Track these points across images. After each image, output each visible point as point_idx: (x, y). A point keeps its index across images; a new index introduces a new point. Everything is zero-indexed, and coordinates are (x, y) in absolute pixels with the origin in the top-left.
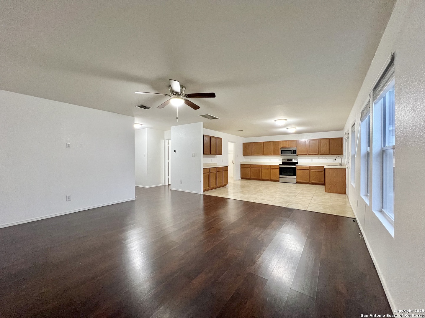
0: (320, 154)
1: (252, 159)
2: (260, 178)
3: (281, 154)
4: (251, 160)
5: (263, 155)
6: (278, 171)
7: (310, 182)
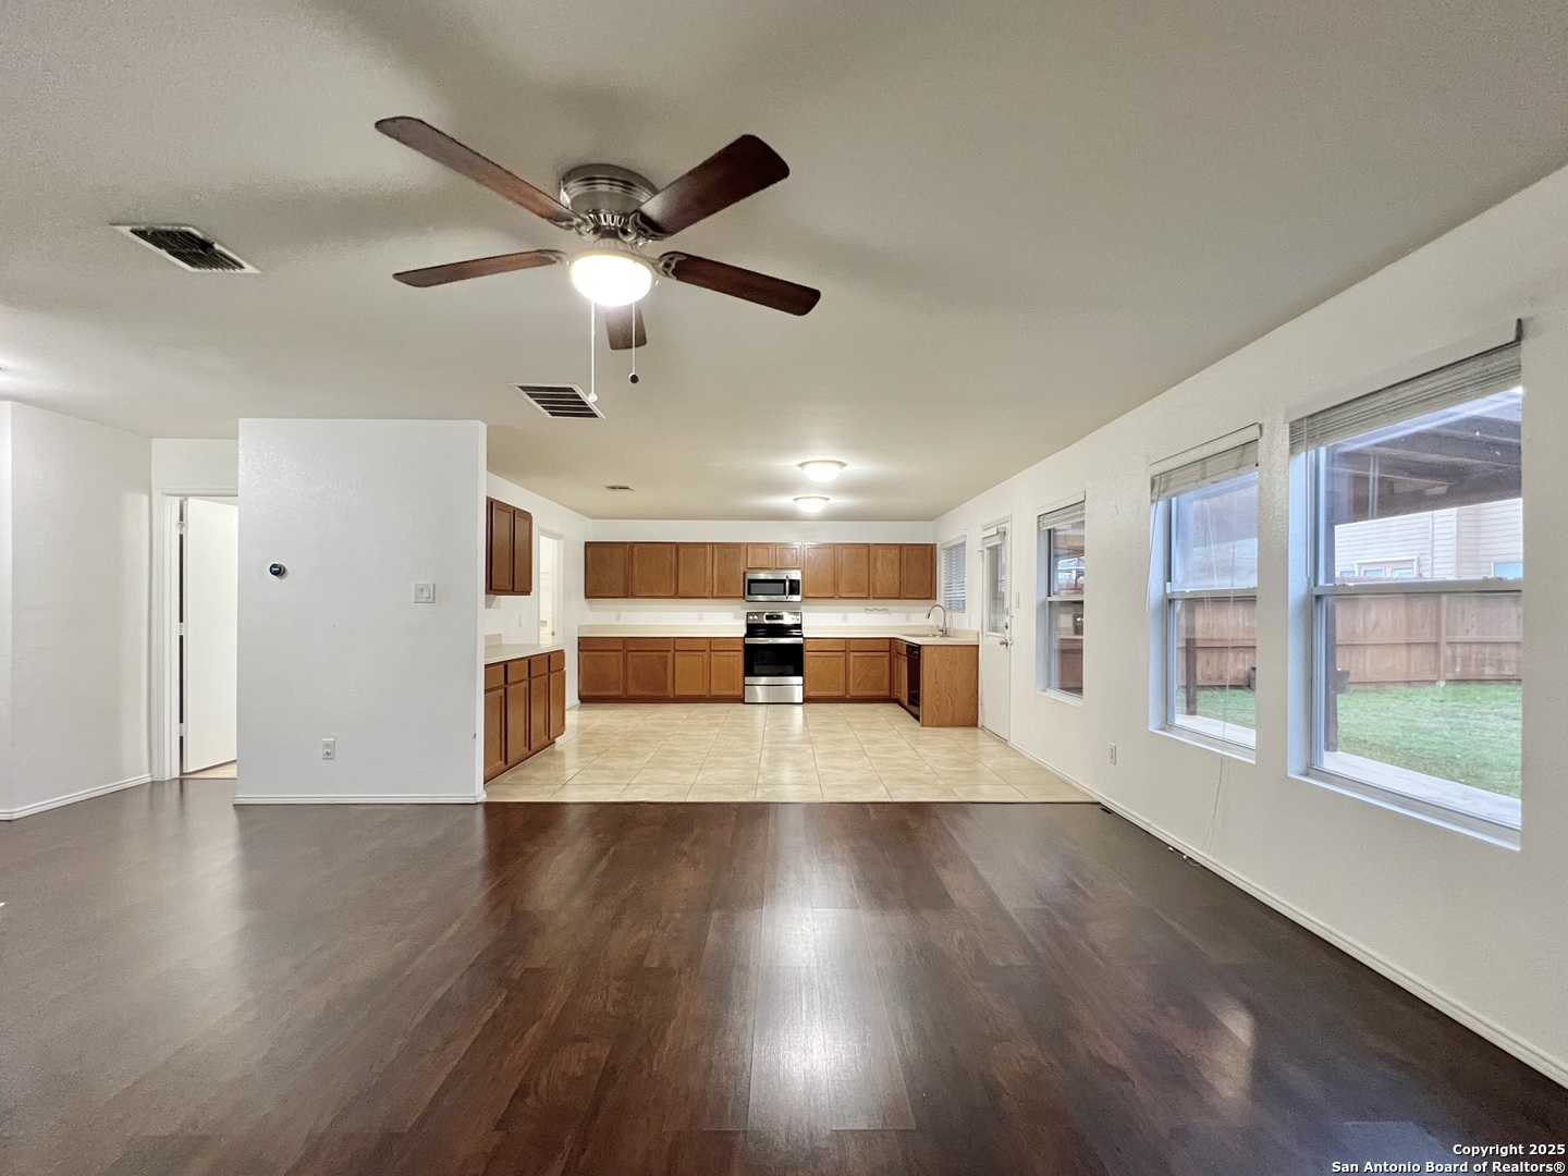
0: (874, 598)
1: (622, 614)
2: (669, 692)
3: (749, 593)
4: (618, 618)
5: (677, 595)
6: (738, 660)
7: (848, 696)
